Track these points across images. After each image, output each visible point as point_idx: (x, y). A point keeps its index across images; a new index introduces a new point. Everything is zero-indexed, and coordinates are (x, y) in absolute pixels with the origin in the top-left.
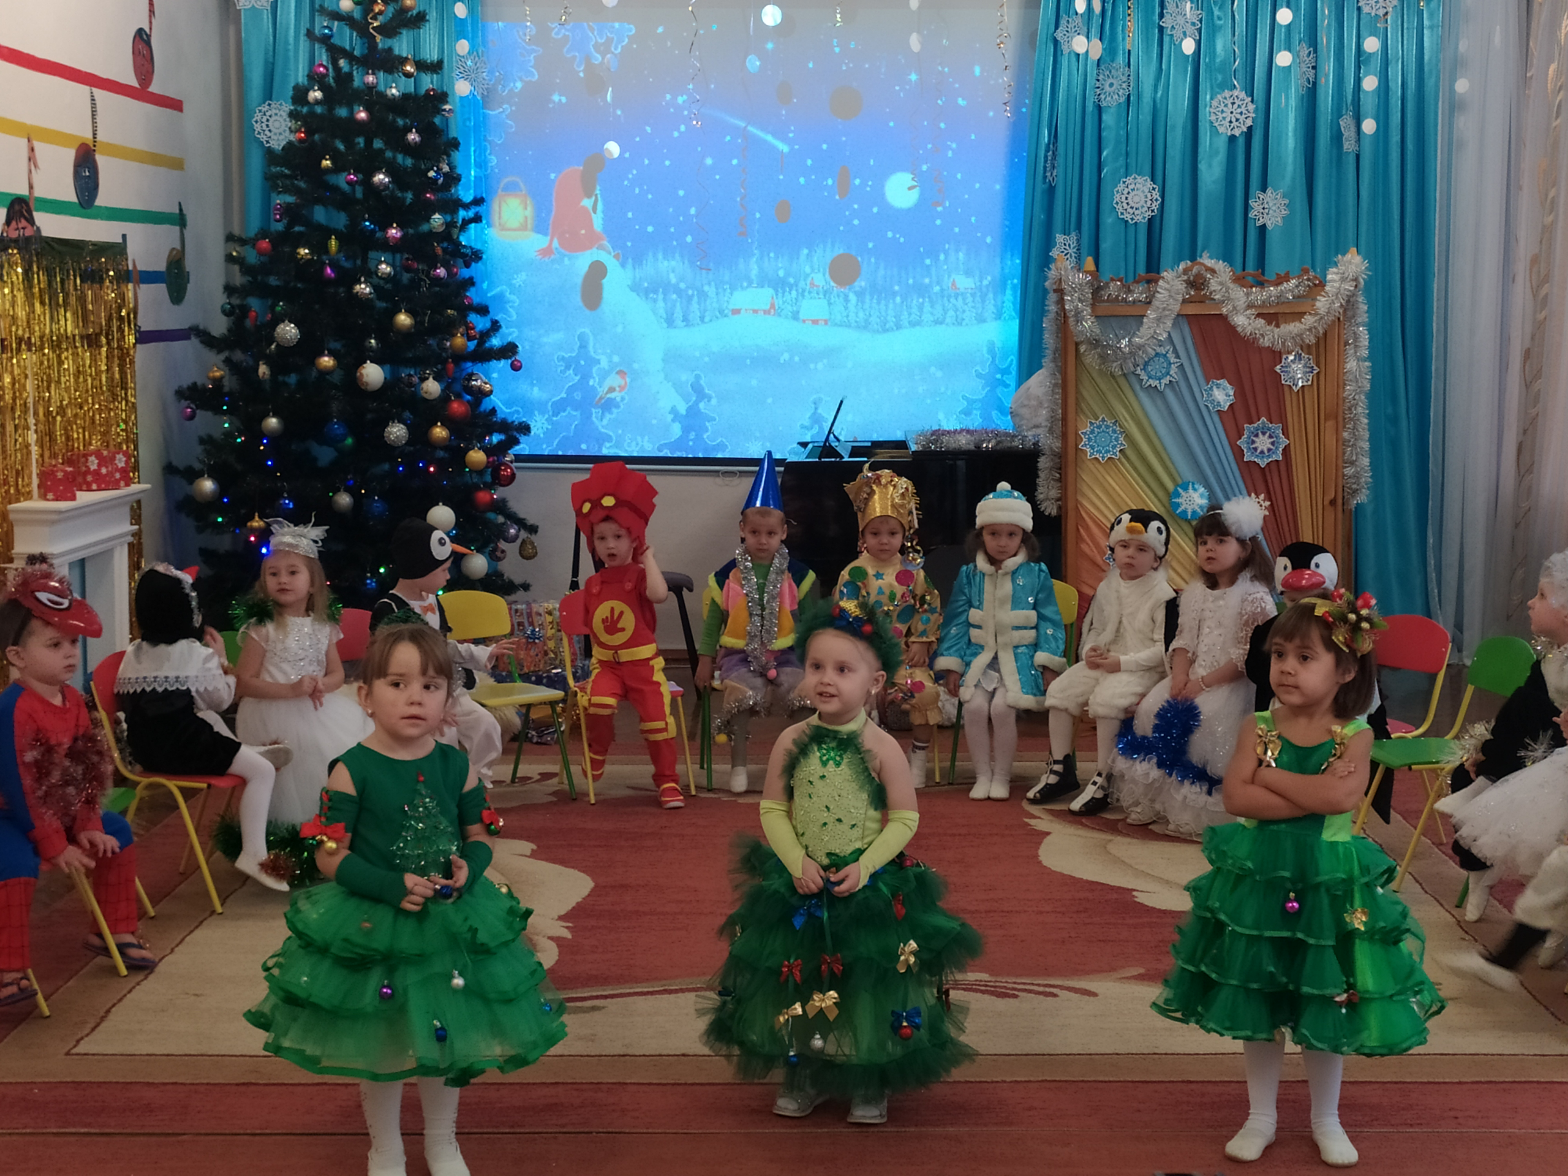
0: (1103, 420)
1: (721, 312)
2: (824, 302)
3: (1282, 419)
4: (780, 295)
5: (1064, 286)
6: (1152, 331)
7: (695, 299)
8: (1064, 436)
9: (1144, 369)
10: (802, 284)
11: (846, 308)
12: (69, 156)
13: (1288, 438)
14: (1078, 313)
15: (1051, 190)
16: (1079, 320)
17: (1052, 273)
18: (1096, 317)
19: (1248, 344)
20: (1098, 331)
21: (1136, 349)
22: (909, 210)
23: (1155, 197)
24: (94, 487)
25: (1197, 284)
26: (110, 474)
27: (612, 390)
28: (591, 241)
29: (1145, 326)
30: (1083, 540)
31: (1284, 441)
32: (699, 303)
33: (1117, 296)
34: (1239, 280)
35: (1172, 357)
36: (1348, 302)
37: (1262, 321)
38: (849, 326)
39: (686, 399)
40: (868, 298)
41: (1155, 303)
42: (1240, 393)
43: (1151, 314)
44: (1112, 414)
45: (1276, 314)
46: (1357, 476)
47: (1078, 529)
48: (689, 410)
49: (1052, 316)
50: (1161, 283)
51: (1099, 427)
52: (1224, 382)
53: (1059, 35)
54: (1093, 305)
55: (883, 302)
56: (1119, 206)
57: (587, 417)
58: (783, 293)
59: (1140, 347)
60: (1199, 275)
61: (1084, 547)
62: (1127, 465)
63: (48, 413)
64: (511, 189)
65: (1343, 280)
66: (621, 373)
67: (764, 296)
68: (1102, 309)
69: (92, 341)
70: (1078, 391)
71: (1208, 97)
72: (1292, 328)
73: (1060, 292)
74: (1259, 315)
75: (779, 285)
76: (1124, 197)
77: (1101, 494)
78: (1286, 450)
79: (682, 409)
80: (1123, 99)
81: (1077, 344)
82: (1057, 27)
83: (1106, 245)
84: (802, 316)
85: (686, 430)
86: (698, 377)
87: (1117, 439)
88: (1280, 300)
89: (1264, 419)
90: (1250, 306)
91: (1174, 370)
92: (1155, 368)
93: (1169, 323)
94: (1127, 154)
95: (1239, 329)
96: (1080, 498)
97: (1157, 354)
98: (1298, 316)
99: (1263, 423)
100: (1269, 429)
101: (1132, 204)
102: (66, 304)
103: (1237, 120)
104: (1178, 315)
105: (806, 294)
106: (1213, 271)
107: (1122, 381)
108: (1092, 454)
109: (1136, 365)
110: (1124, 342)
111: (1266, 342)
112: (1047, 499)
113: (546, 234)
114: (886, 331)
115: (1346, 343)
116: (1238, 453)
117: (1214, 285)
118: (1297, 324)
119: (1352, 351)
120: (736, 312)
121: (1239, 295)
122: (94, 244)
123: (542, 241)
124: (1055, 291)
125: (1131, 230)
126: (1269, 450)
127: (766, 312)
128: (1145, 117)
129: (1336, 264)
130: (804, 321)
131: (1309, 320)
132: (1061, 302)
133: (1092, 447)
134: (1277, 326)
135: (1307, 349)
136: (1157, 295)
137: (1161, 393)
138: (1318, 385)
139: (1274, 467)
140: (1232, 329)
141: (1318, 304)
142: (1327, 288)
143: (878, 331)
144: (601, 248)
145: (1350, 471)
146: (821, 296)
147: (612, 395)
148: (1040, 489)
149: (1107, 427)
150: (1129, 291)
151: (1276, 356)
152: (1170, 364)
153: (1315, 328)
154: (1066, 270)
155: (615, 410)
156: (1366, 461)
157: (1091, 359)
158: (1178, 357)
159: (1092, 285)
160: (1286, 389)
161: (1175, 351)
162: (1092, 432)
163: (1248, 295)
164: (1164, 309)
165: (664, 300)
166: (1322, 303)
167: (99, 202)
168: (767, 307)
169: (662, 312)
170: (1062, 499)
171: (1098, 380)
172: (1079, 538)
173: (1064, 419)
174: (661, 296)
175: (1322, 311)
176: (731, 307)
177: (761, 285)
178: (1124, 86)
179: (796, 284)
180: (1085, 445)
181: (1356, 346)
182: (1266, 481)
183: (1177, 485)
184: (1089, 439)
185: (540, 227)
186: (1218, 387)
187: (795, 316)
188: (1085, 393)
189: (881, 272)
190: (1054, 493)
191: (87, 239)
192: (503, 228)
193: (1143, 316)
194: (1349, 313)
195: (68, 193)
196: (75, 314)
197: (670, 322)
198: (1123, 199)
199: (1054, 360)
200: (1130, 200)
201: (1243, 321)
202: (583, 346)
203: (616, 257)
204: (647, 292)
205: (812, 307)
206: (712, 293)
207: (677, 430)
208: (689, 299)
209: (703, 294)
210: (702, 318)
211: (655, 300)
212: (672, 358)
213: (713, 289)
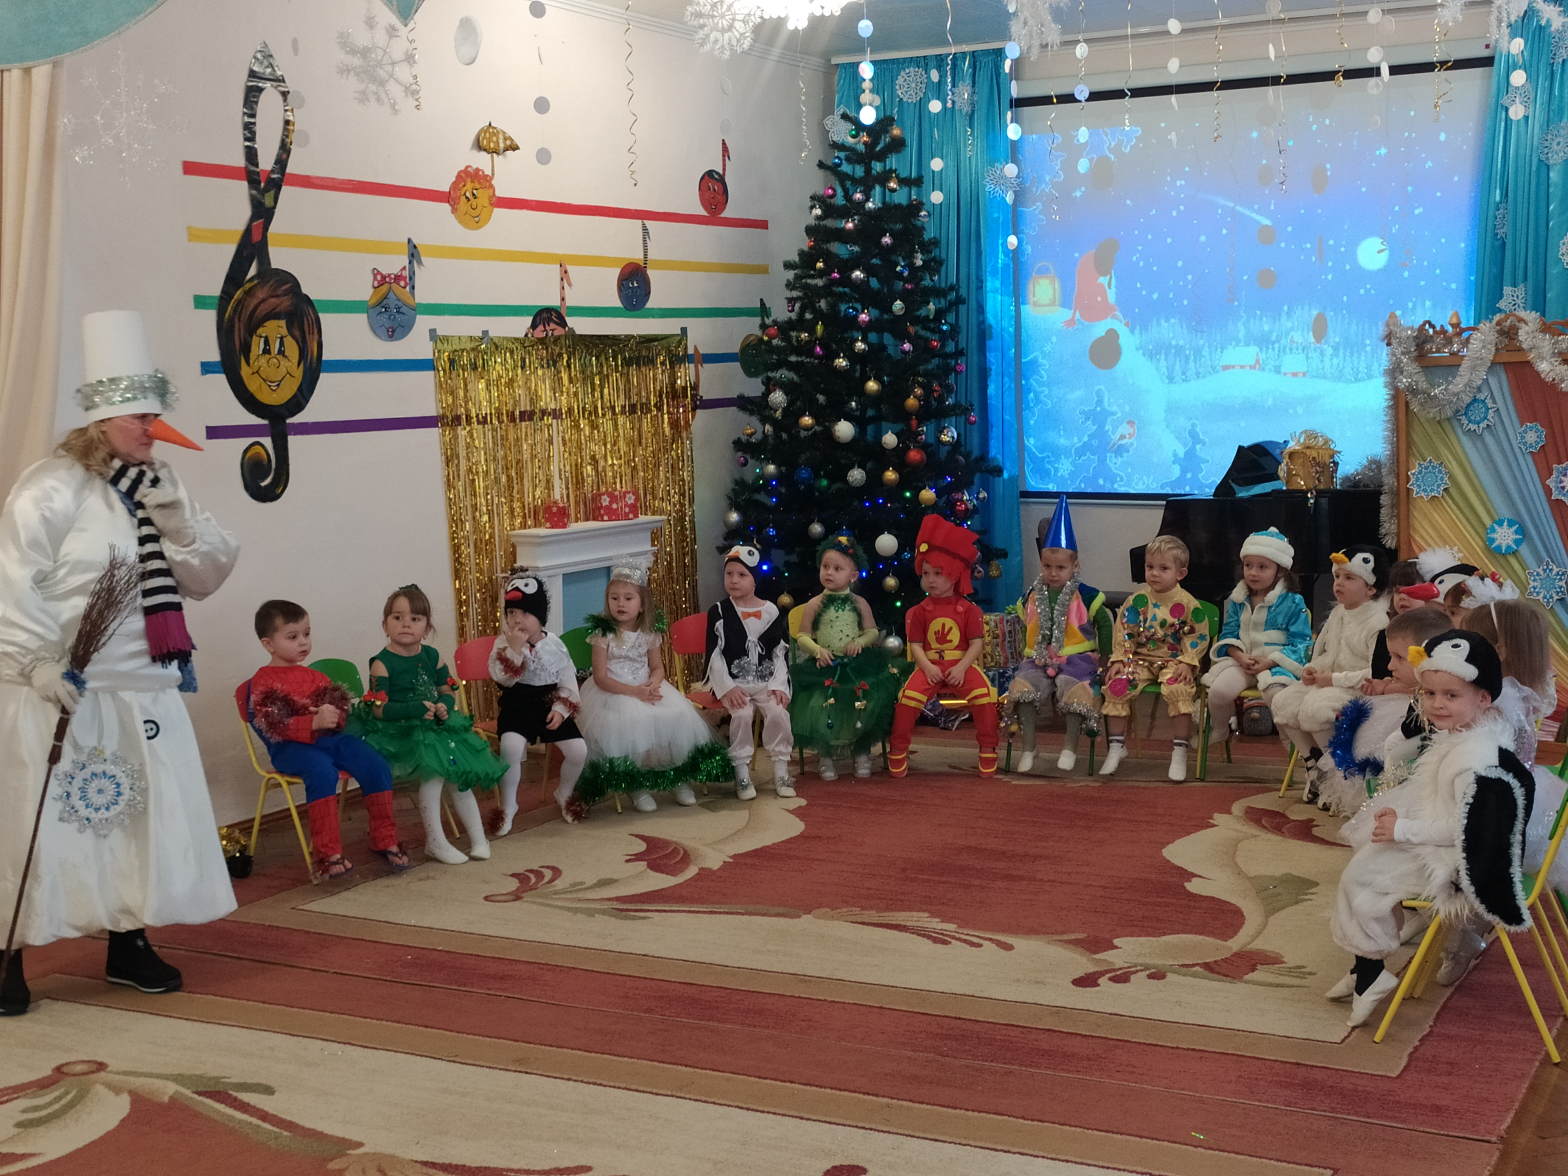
0: (1430, 461)
1: (1213, 368)
2: (1302, 357)
4: (1265, 352)
6: (1467, 378)
7: (1192, 358)
8: (1398, 477)
9: (1464, 414)
10: (1283, 342)
11: (1322, 361)
12: (612, 274)
19: (1550, 388)
22: (1378, 272)
24: (604, 518)
25: (1509, 333)
27: (1123, 437)
28: (1105, 311)
29: (1461, 374)
32: (1195, 361)
34: (1545, 330)
35: (1490, 403)
38: (1325, 377)
39: (1185, 445)
40: (1342, 351)
41: (1470, 353)
42: (1550, 434)
43: (1465, 365)
44: (1438, 456)
48: (1186, 454)
50: (1477, 334)
51: (1426, 468)
52: (1535, 425)
55: (1356, 355)
57: (1102, 461)
58: (1268, 349)
59: (1456, 395)
60: (1511, 326)
62: (1450, 502)
64: (1043, 272)
66: (1131, 423)
67: (1248, 354)
68: (1426, 360)
70: (1408, 435)
74: (1564, 361)
75: (1263, 342)
79: (1181, 453)
84: (1283, 370)
85: (1184, 472)
86: (1194, 425)
87: (1441, 479)
90: (1554, 353)
91: (1491, 414)
92: (1475, 412)
93: (1484, 370)
95: (1543, 375)
96: (1411, 532)
97: (1476, 400)
104: (1493, 363)
105: (1287, 350)
106: (1523, 322)
108: (1419, 493)
110: (1440, 390)
112: (1388, 533)
113: (1070, 309)
114: (1357, 380)
116: (1548, 492)
117: (1524, 334)
120: (1226, 368)
121: (1544, 343)
123: (1066, 314)
127: (1252, 367)
130: (1285, 374)
133: (1419, 487)
136: (1471, 346)
137: (1480, 436)
140: (1536, 374)
143: (1351, 382)
144: (1115, 317)
146: (1300, 351)
147: (1123, 442)
148: (1383, 525)
149: (1434, 468)
152: (1488, 409)
155: (1125, 455)
158: (1495, 402)
161: (1492, 397)
162: (1420, 473)
163: (1552, 342)
164: (1478, 358)
165: (1166, 359)
167: (650, 305)
168: (1253, 363)
169: (1164, 370)
170: (1398, 535)
173: (1398, 461)
174: (1163, 357)
176: (1223, 363)
177: (1247, 344)
179: (1277, 342)
180: (1413, 485)
183: (1494, 522)
184: (1416, 480)
185: (1065, 304)
186: (1530, 429)
187: (1277, 370)
188: (1415, 437)
189: (1354, 328)
190: (1393, 528)
191: (633, 333)
192: (1036, 304)
193: (1458, 365)
195: (612, 302)
197: (1171, 379)
201: (1546, 368)
202: (1100, 402)
203: (1127, 324)
204: (1152, 353)
205: (1292, 362)
206: (1205, 352)
207: (1176, 471)
208: (1187, 358)
209: (1198, 353)
210: (1198, 375)
211: (1159, 361)
212: (1172, 409)
213: (1206, 348)
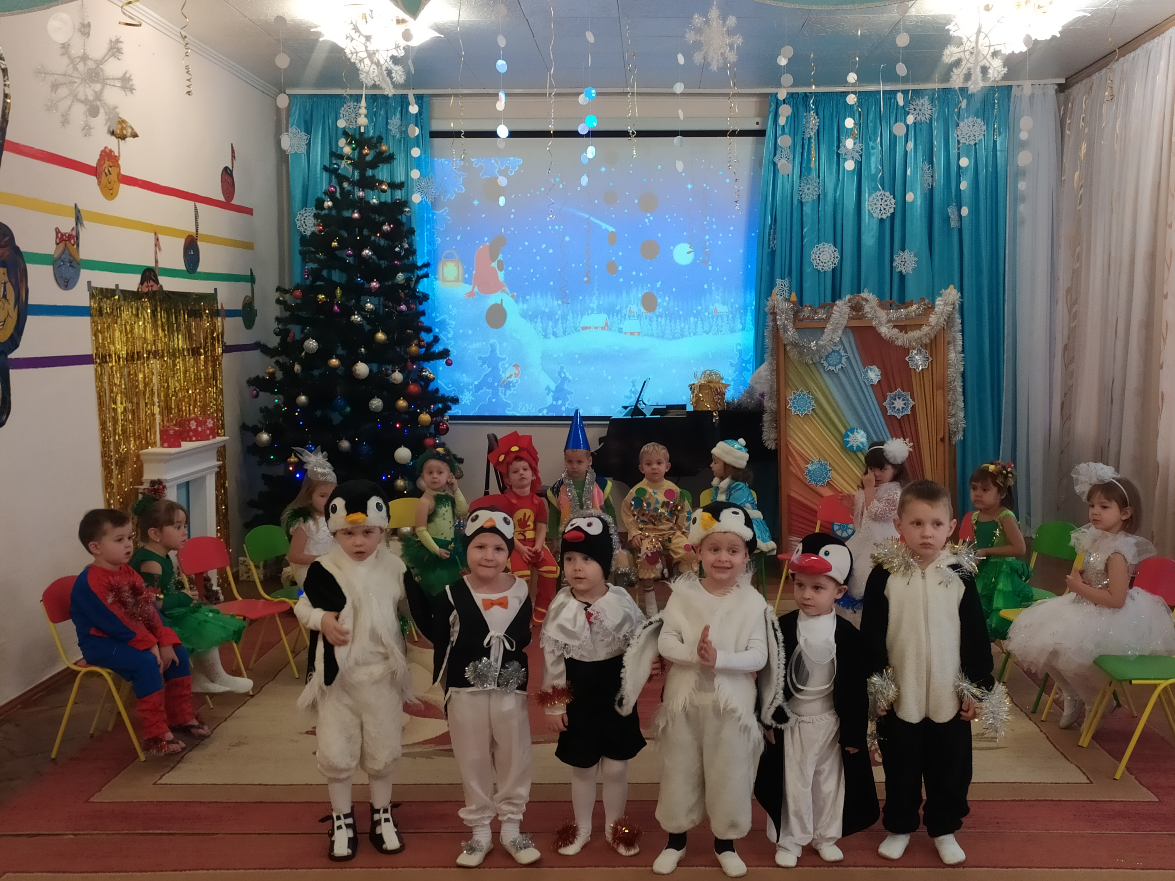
0: (802, 391)
1: (576, 328)
2: (638, 322)
3: (911, 390)
4: (611, 318)
5: (776, 310)
6: (830, 336)
7: (560, 321)
8: (778, 401)
9: (826, 360)
10: (624, 311)
11: (651, 325)
12: (181, 243)
13: (914, 400)
14: (785, 326)
15: (773, 253)
16: (786, 331)
17: (770, 303)
18: (796, 329)
19: (887, 344)
20: (797, 337)
21: (820, 348)
22: (687, 266)
23: (836, 255)
24: (194, 439)
25: (857, 308)
26: (204, 431)
27: (510, 376)
28: (496, 287)
29: (826, 334)
30: (791, 464)
31: (912, 403)
32: (562, 323)
33: (809, 316)
34: (882, 305)
35: (842, 353)
36: (949, 317)
37: (896, 330)
38: (653, 336)
39: (556, 382)
40: (664, 319)
41: (832, 321)
42: (885, 374)
43: (829, 327)
44: (807, 387)
45: (905, 326)
46: (956, 423)
47: (787, 457)
48: (557, 388)
49: (770, 328)
50: (835, 308)
51: (799, 395)
52: (875, 367)
53: (776, 160)
54: (794, 322)
55: (673, 321)
56: (815, 261)
57: (496, 393)
58: (613, 316)
59: (822, 347)
60: (858, 303)
61: (791, 468)
62: (817, 418)
63: (167, 395)
64: (449, 257)
65: (946, 304)
66: (516, 366)
67: (600, 319)
68: (800, 325)
69: (195, 352)
70: (786, 374)
71: (867, 195)
72: (915, 334)
73: (774, 314)
74: (894, 327)
75: (610, 311)
76: (817, 256)
77: (801, 437)
78: (913, 408)
79: (553, 387)
80: (815, 197)
81: (785, 345)
82: (775, 155)
83: (807, 285)
84: (624, 330)
85: (555, 399)
86: (562, 368)
87: (810, 403)
88: (907, 317)
89: (899, 389)
90: (889, 321)
91: (844, 360)
92: (833, 359)
93: (840, 332)
94: (819, 230)
95: (883, 335)
96: (789, 439)
97: (833, 351)
98: (919, 327)
99: (899, 392)
100: (902, 395)
101: (822, 260)
102: (178, 330)
103: (885, 209)
104: (846, 327)
105: (627, 317)
106: (866, 300)
107: (812, 367)
108: (795, 412)
109: (821, 358)
110: (813, 344)
111: (899, 343)
112: (769, 439)
113: (470, 284)
114: (675, 339)
115: (949, 343)
116: (884, 410)
117: (867, 308)
118: (918, 332)
119: (952, 348)
120: (584, 328)
121: (882, 315)
122: (197, 294)
123: (467, 288)
124: (771, 314)
125: (822, 275)
126: (903, 408)
127: (603, 328)
128: (829, 208)
129: (940, 295)
130: (625, 333)
131: (925, 329)
132: (775, 320)
133: (795, 408)
134: (906, 333)
135: (925, 346)
136: (833, 315)
137: (837, 374)
138: (932, 367)
139: (906, 419)
140: (879, 335)
141: (930, 319)
142: (936, 309)
143: (670, 339)
144: (503, 292)
145: (952, 420)
146: (636, 318)
147: (510, 380)
148: (765, 434)
149: (804, 395)
150: (816, 313)
151: (906, 351)
152: (841, 357)
153: (929, 334)
154: (777, 301)
155: (512, 389)
156: (961, 414)
157: (793, 354)
158: (846, 352)
159: (794, 309)
160: (913, 371)
161: (844, 349)
162: (795, 398)
163: (888, 314)
164: (837, 324)
165: (541, 321)
166: (933, 319)
167: (199, 269)
168: (603, 325)
169: (540, 329)
170: (778, 440)
171: (798, 367)
172: (789, 463)
173: (778, 391)
174: (539, 320)
175: (933, 324)
176: (582, 325)
177: (599, 312)
178: (816, 189)
179: (620, 311)
180: (791, 406)
181: (954, 345)
182: (901, 427)
183: (847, 430)
184: (793, 403)
186: (871, 370)
187: (620, 330)
188: (790, 375)
190: (773, 436)
191: (192, 291)
192: (444, 280)
193: (824, 328)
194: (951, 325)
195: (181, 265)
196: (184, 336)
197: (545, 335)
198: (817, 257)
199: (772, 355)
200: (821, 258)
201: (885, 330)
202: (493, 351)
204: (531, 317)
205: (630, 325)
206: (570, 317)
207: (549, 400)
208: (557, 321)
209: (564, 317)
210: (564, 332)
211: (536, 322)
212: (546, 356)
213: (571, 314)
